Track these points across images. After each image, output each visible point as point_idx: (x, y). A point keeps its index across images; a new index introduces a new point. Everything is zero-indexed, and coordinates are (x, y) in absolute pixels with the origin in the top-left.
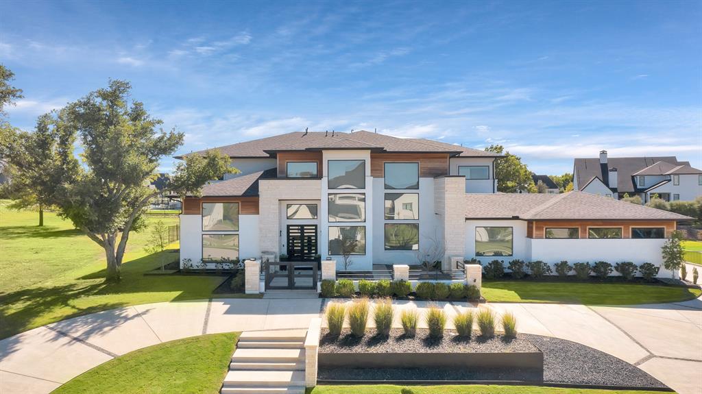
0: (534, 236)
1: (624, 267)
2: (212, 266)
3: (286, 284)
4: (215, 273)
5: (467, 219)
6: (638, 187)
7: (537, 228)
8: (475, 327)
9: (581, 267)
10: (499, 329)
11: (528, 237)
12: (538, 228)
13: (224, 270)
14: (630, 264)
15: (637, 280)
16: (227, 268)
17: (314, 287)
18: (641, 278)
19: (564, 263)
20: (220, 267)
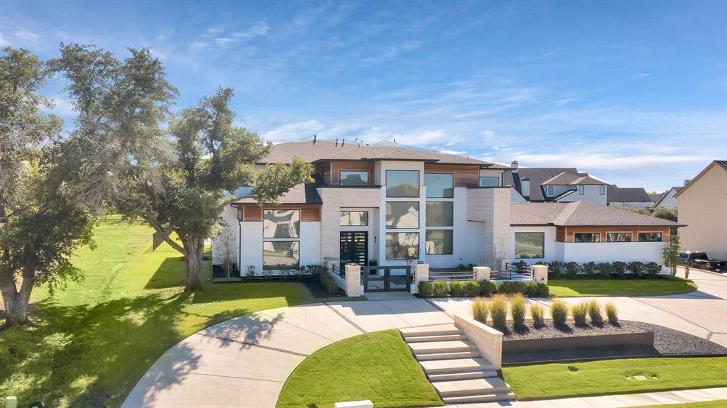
0: (566, 240)
1: (635, 266)
2: (276, 273)
3: (383, 287)
4: (279, 279)
5: (511, 225)
6: (548, 196)
7: (568, 234)
8: (588, 317)
9: (603, 266)
10: (605, 317)
11: (557, 240)
12: (570, 234)
13: (290, 276)
14: (640, 264)
15: (645, 277)
16: (292, 274)
17: (408, 289)
18: (648, 275)
19: (592, 264)
20: (285, 273)
